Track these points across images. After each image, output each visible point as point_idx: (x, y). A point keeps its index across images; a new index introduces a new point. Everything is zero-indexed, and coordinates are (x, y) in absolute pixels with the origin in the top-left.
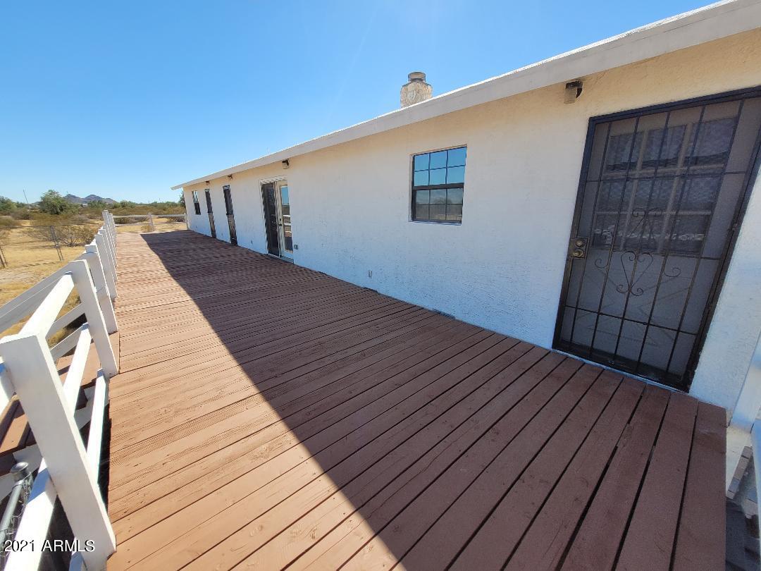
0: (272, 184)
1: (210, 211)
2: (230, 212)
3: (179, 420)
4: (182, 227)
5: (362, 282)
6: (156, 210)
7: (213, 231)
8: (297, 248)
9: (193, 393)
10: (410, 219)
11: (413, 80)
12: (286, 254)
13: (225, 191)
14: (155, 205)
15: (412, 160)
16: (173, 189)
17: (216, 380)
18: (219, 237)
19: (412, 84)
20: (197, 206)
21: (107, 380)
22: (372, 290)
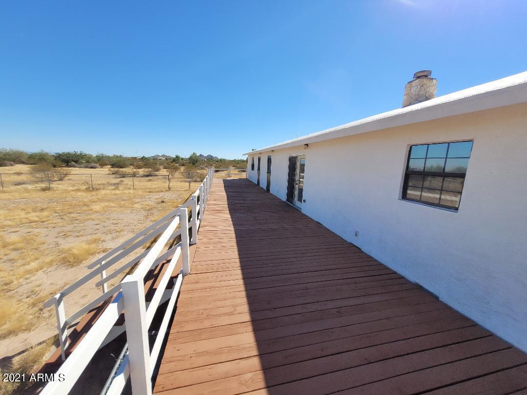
0: (296, 157)
1: (259, 169)
2: (269, 172)
3: (207, 324)
4: (244, 176)
5: (349, 237)
6: (235, 164)
7: (258, 181)
8: (304, 201)
9: (219, 303)
10: (401, 198)
11: (419, 77)
12: (297, 203)
13: (268, 159)
14: (234, 161)
15: (408, 150)
16: (243, 155)
17: (234, 298)
18: (261, 185)
19: (417, 81)
20: (253, 166)
21: (183, 277)
22: (356, 246)
